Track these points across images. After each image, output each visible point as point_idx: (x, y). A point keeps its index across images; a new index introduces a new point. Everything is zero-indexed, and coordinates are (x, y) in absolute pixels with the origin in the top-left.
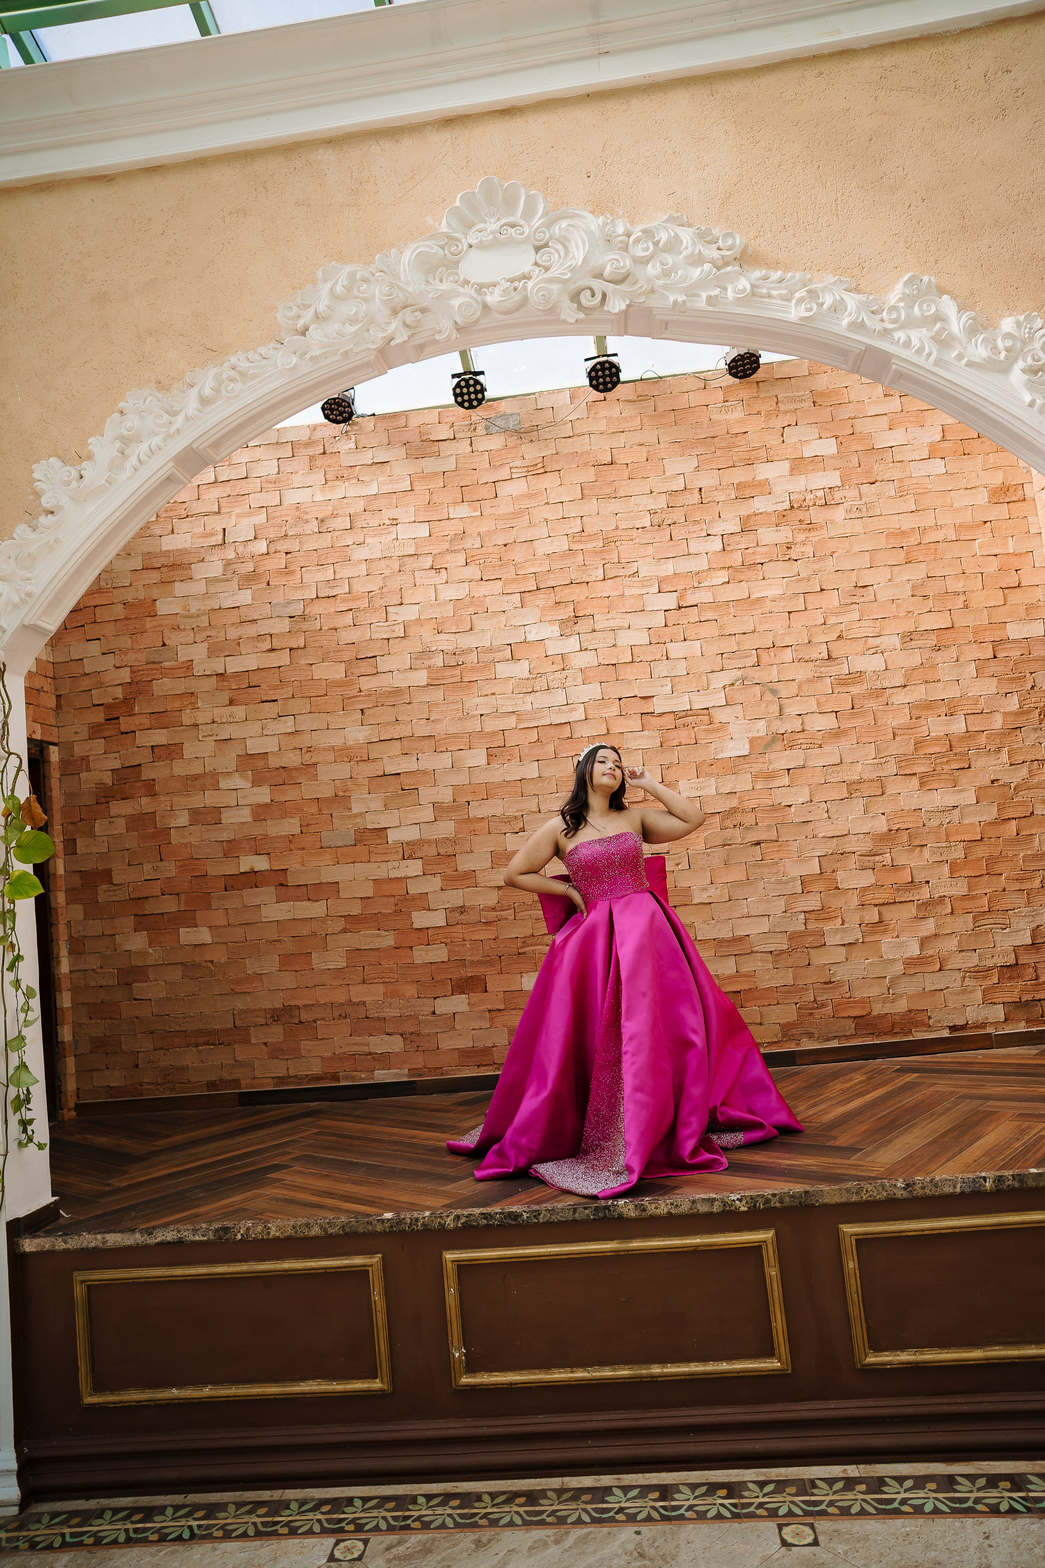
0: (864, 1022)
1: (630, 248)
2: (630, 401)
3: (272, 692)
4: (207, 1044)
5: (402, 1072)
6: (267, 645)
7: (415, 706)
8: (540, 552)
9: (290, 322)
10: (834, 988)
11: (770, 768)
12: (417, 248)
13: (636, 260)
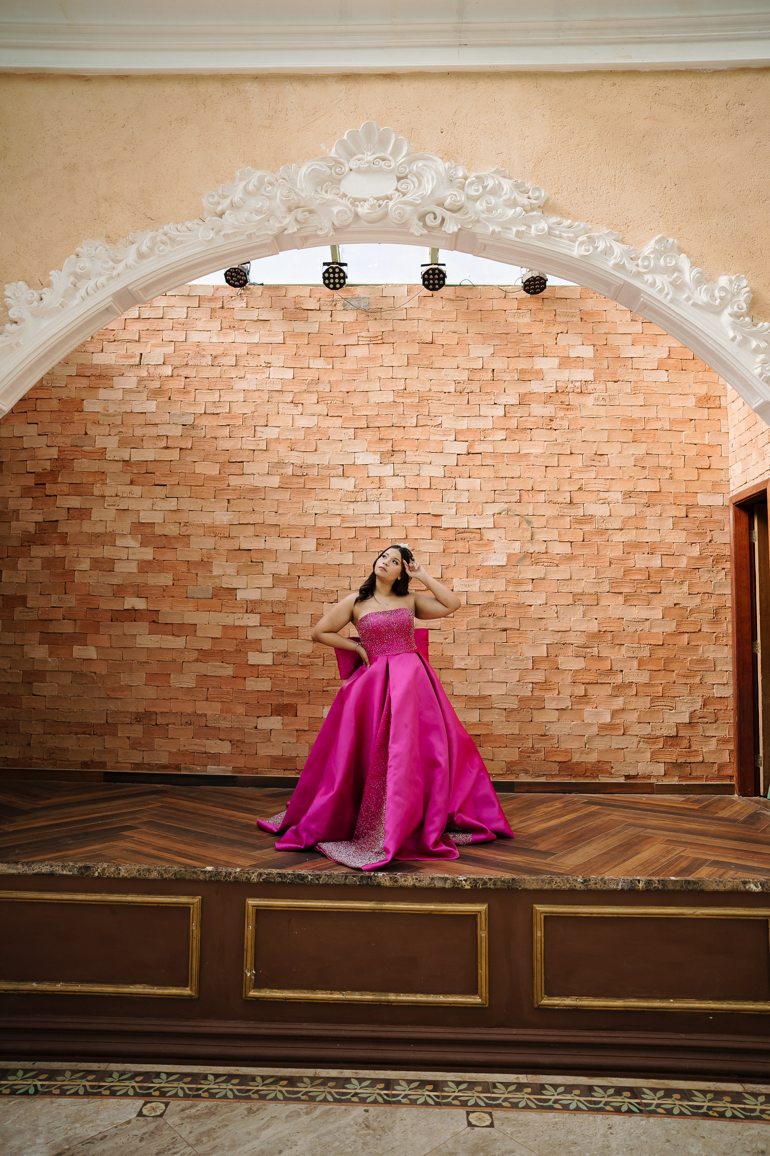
0: (566, 766)
1: (466, 188)
2: (450, 300)
3: (163, 479)
4: (84, 733)
5: (228, 768)
6: (163, 444)
7: (268, 501)
8: (372, 401)
9: (212, 206)
10: (547, 740)
11: (520, 577)
12: (312, 165)
13: (469, 198)
